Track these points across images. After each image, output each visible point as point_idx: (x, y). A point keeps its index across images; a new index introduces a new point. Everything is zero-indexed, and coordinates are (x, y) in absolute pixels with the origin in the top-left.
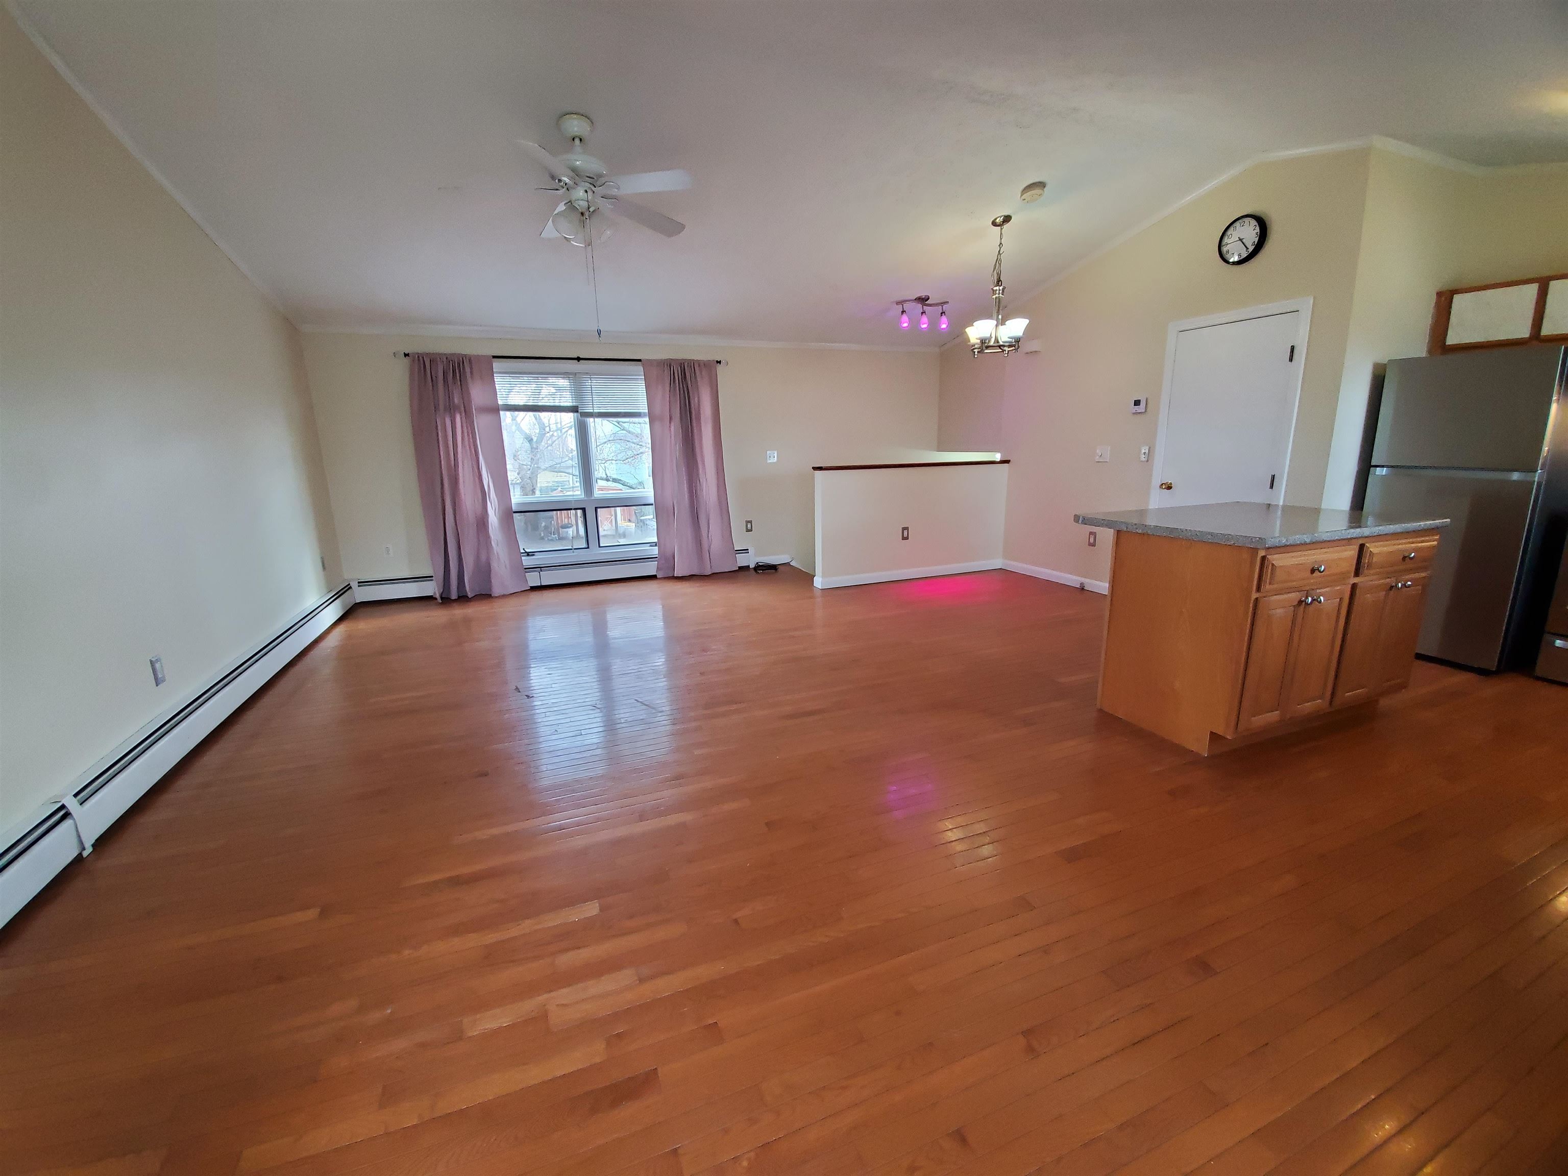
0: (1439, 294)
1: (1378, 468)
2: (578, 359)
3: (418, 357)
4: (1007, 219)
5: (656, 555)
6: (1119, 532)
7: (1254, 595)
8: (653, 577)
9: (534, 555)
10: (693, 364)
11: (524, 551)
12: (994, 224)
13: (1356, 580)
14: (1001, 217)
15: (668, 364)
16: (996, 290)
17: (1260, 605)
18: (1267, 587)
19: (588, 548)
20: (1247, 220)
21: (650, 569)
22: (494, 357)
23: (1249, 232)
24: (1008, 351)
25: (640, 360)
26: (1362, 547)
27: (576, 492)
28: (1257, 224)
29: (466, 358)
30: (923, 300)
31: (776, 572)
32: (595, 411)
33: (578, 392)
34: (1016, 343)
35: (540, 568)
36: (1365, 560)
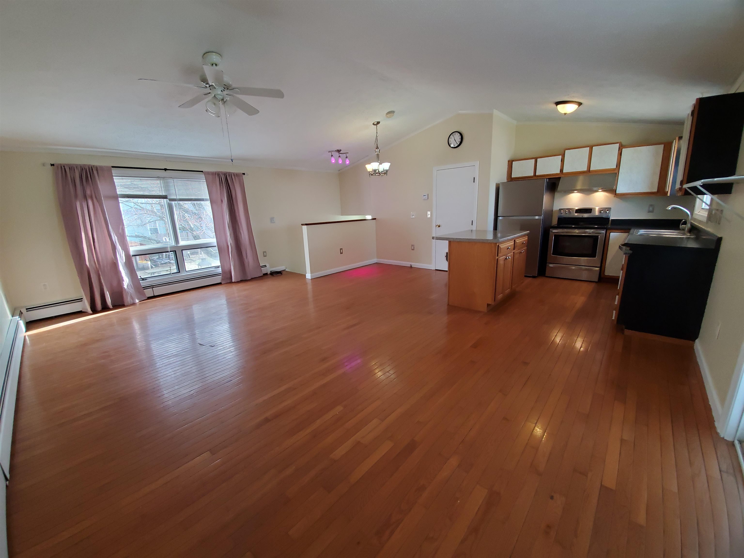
0: (509, 161)
1: (500, 217)
2: (166, 170)
3: (61, 167)
4: (378, 123)
5: (221, 272)
6: (450, 242)
7: (497, 258)
8: (220, 284)
9: (146, 280)
10: (230, 174)
11: (141, 278)
12: (374, 124)
13: (514, 251)
14: (376, 122)
15: (218, 174)
16: (377, 151)
17: (498, 260)
18: (499, 255)
19: (179, 272)
20: (456, 133)
21: (218, 279)
22: (113, 167)
23: (457, 137)
24: (382, 175)
25: (202, 171)
26: (515, 240)
27: (169, 242)
28: (460, 135)
29: (94, 167)
30: (339, 151)
31: (281, 275)
32: (177, 198)
33: (167, 188)
34: (386, 172)
35: (152, 287)
36: (515, 245)
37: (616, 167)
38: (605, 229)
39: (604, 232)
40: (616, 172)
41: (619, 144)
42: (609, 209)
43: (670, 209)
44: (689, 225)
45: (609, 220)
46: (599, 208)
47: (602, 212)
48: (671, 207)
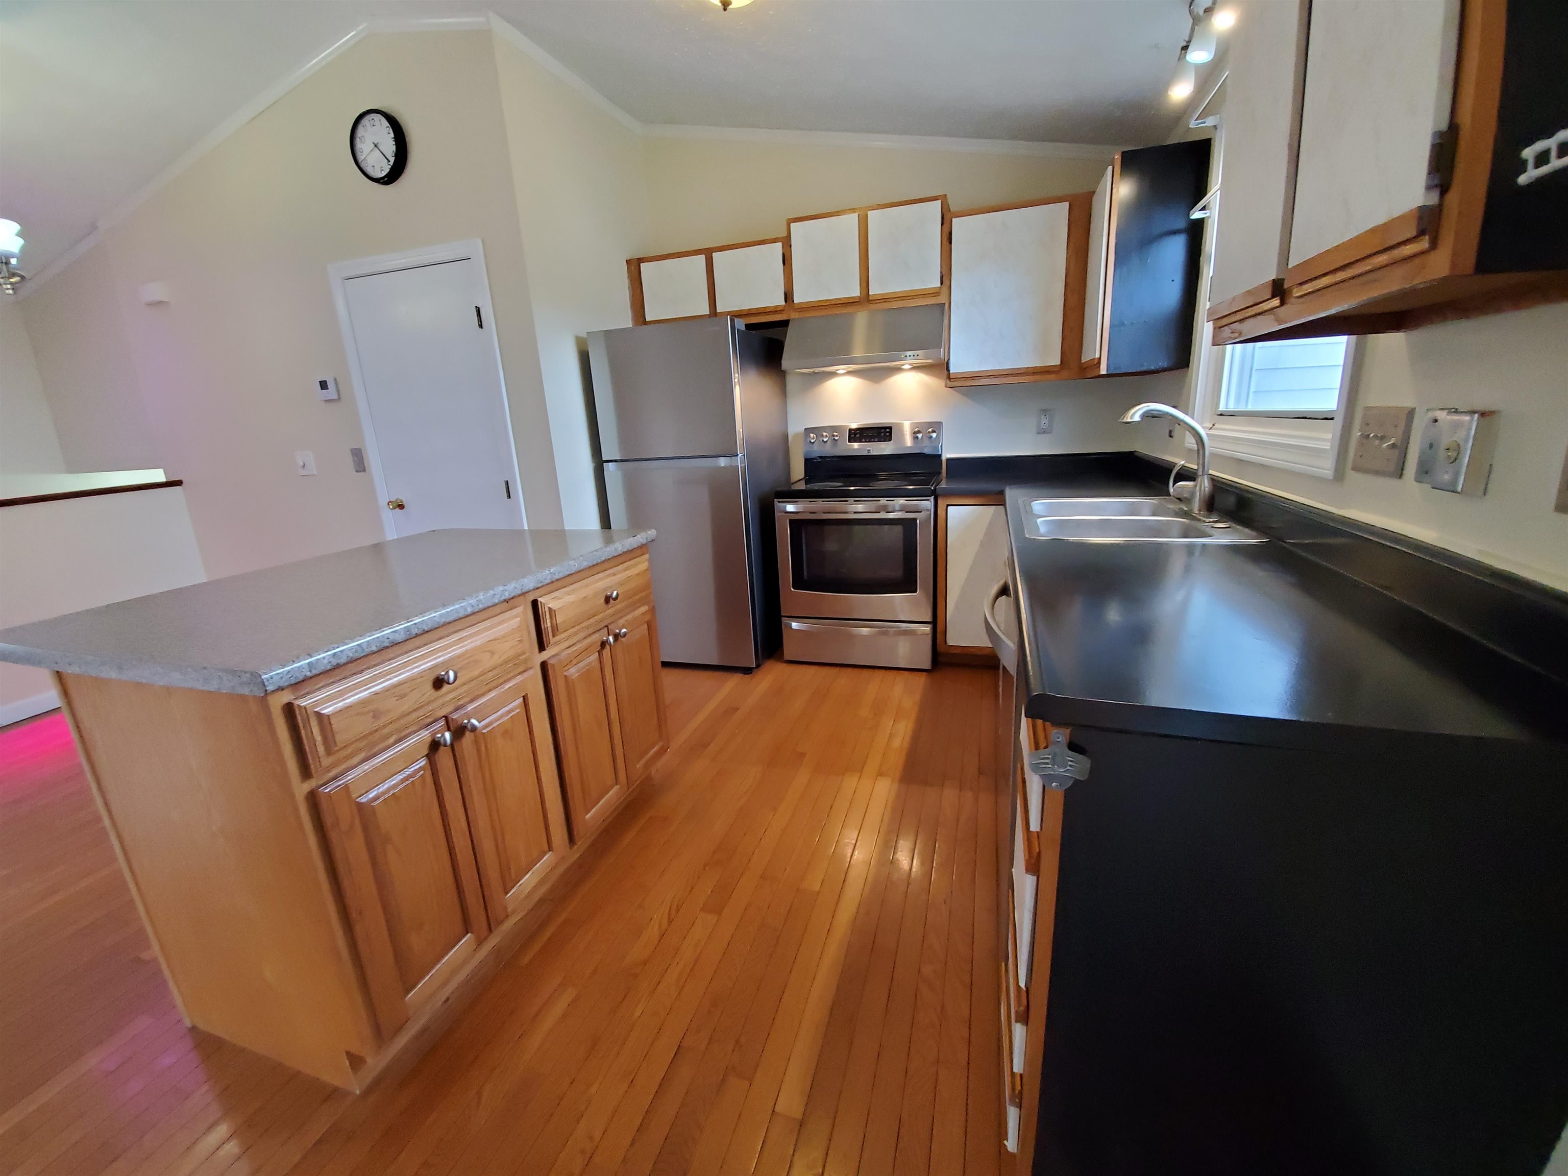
0: (629, 262)
1: (610, 464)
7: (301, 789)
13: (544, 656)
17: (324, 805)
18: (323, 762)
20: (373, 116)
23: (382, 134)
26: (535, 604)
28: (388, 122)
36: (547, 624)
37: (941, 284)
38: (931, 496)
39: (927, 504)
40: (942, 299)
41: (939, 202)
42: (936, 426)
43: (1137, 418)
44: (1205, 485)
45: (941, 460)
46: (911, 424)
47: (920, 436)
48: (1140, 412)
